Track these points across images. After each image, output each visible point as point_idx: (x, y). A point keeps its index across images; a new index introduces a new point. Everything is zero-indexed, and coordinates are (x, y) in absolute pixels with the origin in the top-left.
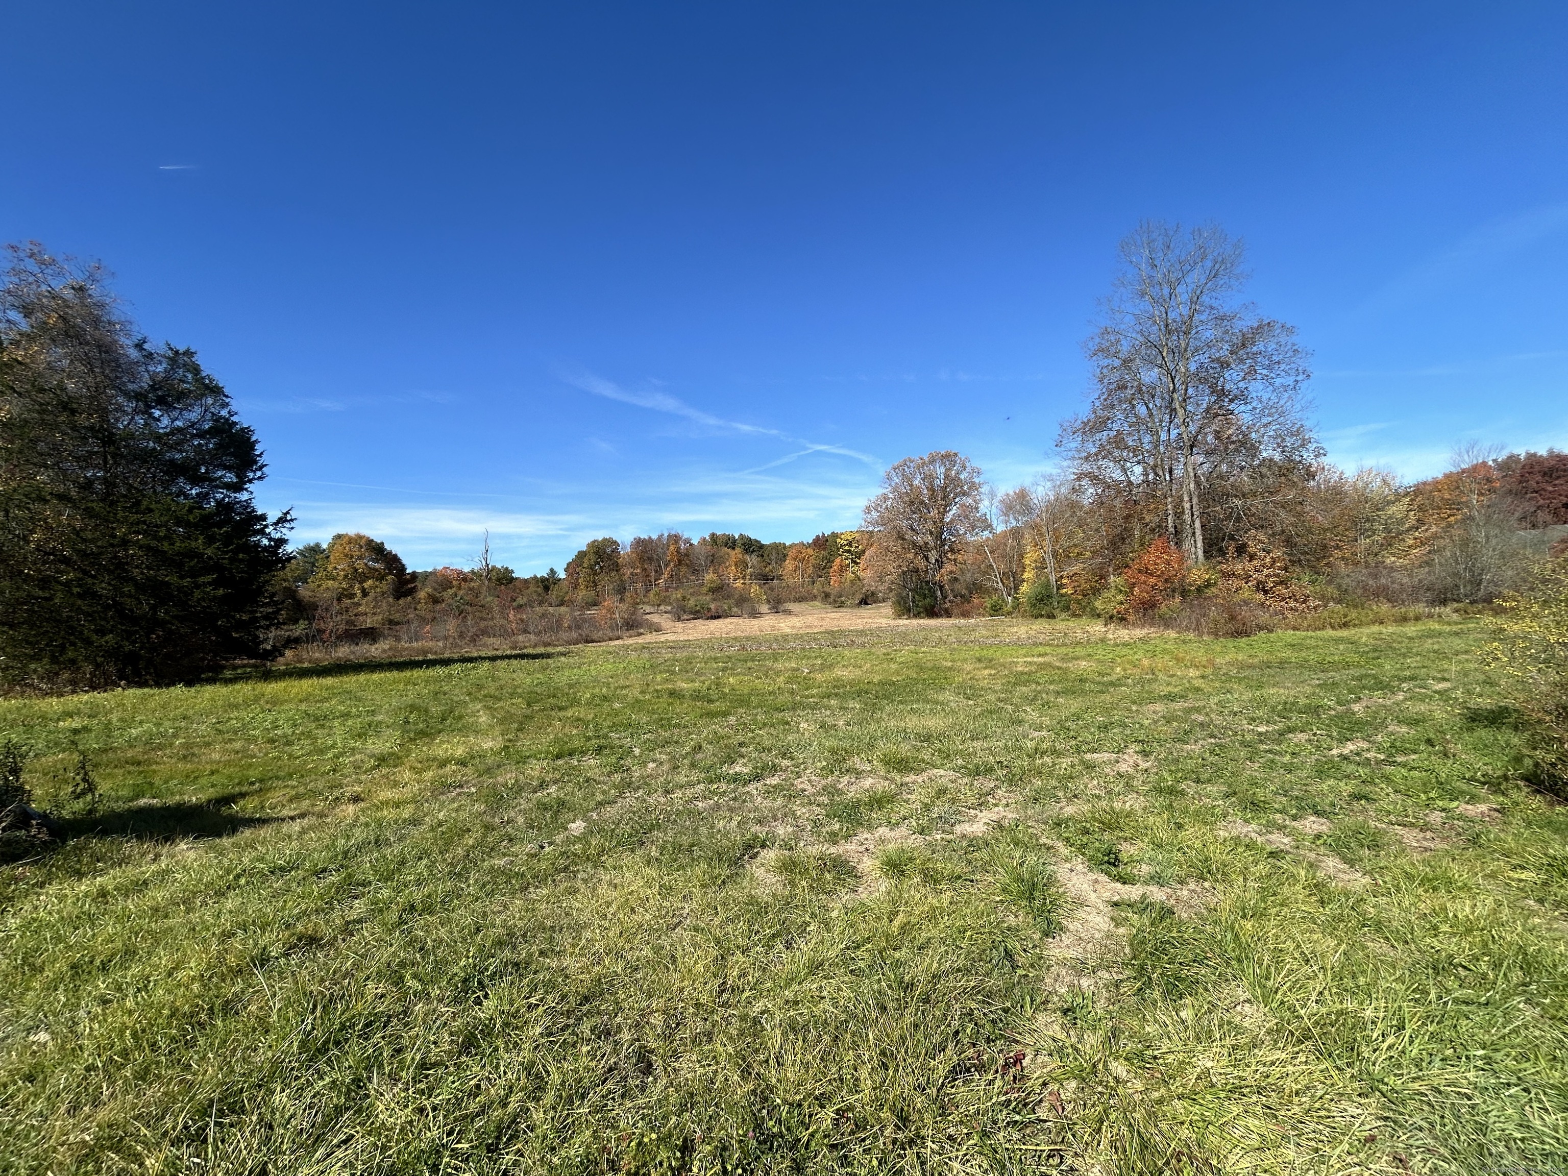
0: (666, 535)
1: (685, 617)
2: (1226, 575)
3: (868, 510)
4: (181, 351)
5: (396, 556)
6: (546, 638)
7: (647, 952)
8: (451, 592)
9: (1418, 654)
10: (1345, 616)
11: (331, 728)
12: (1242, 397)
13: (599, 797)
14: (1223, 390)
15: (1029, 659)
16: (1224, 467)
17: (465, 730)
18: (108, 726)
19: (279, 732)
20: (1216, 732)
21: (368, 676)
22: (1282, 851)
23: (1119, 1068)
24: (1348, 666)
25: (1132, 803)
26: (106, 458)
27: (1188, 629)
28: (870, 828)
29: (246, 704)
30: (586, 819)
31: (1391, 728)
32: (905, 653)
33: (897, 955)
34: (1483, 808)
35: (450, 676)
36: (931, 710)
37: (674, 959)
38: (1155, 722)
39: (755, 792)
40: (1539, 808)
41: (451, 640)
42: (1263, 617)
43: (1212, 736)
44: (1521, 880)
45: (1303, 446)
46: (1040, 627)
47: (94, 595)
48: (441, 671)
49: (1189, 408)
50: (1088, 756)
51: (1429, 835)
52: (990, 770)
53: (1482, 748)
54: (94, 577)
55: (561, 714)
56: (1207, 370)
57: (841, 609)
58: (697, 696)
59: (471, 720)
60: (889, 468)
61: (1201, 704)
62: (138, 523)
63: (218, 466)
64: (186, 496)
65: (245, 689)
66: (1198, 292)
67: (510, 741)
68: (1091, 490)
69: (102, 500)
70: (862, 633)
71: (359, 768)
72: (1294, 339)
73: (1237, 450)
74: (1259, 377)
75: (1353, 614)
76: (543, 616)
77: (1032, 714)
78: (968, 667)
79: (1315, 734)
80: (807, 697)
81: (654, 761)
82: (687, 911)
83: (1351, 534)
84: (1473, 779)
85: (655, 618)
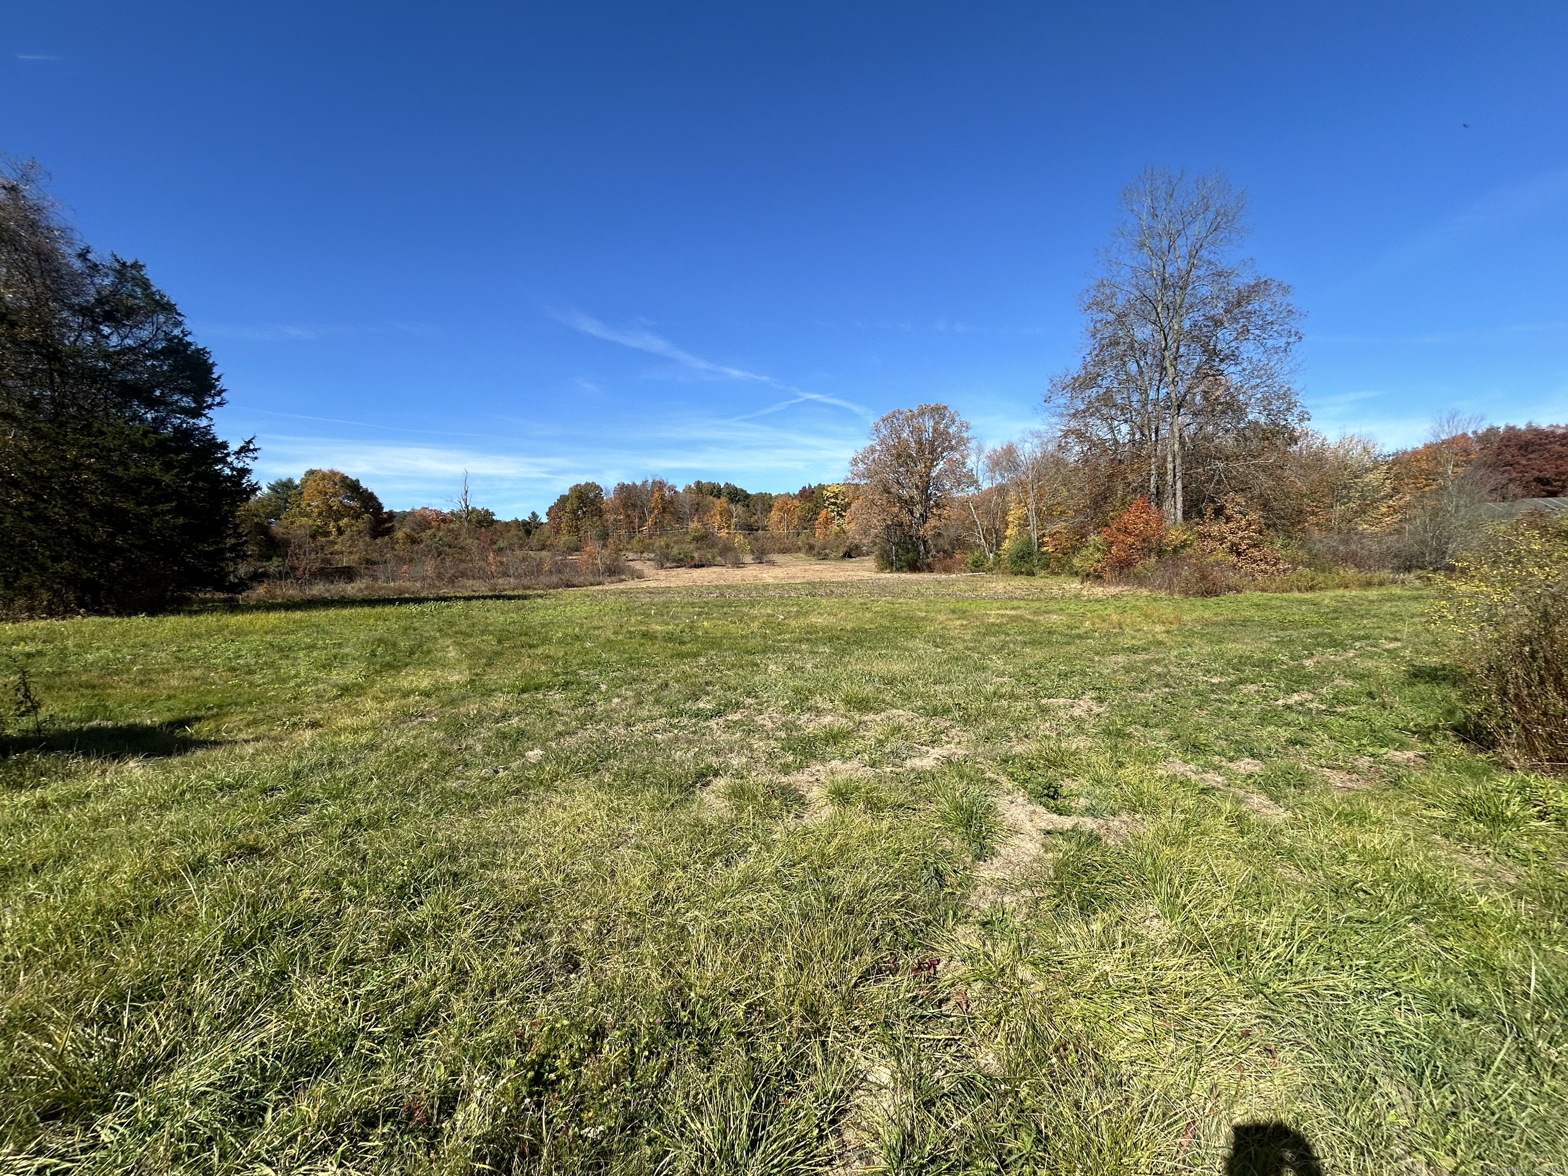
0: (650, 481)
1: (668, 565)
2: (1203, 536)
3: (855, 462)
4: (128, 264)
5: (371, 494)
6: (525, 581)
7: (588, 867)
8: (429, 532)
9: (1375, 616)
10: (1313, 579)
11: (295, 659)
12: (1233, 357)
13: (560, 727)
14: (1214, 349)
15: (1002, 612)
16: (1210, 428)
17: (431, 664)
18: (63, 652)
19: (241, 662)
20: (1171, 682)
21: (337, 612)
22: (1213, 788)
23: (1025, 972)
24: (1306, 625)
25: (1080, 742)
26: (52, 375)
27: (1160, 587)
28: (823, 760)
29: (209, 634)
30: (544, 748)
31: (1337, 682)
32: (882, 604)
33: (830, 873)
34: (1411, 754)
35: (422, 613)
36: (899, 656)
37: (613, 873)
38: (1114, 672)
39: (715, 727)
40: (1461, 755)
41: (429, 581)
42: (1233, 578)
43: (1167, 686)
44: (1432, 818)
45: (1288, 410)
46: (1020, 582)
47: (47, 520)
48: (414, 608)
49: (1180, 367)
50: (1044, 701)
51: (1355, 776)
52: (947, 711)
53: (1419, 702)
54: (45, 501)
55: (531, 651)
56: (1200, 329)
57: (825, 562)
58: (670, 638)
59: (439, 654)
60: (877, 420)
61: (1161, 656)
62: (90, 446)
63: (174, 389)
64: (142, 420)
65: (209, 620)
66: (1198, 246)
67: (477, 675)
68: (1077, 448)
69: (51, 421)
70: (843, 584)
71: (321, 696)
72: (1289, 299)
73: (1223, 412)
74: (1251, 337)
75: (1320, 578)
76: (524, 559)
77: (997, 662)
78: (941, 617)
79: (1264, 686)
80: (779, 641)
81: (619, 696)
82: (632, 832)
83: (1327, 500)
84: (1406, 728)
85: (638, 565)
